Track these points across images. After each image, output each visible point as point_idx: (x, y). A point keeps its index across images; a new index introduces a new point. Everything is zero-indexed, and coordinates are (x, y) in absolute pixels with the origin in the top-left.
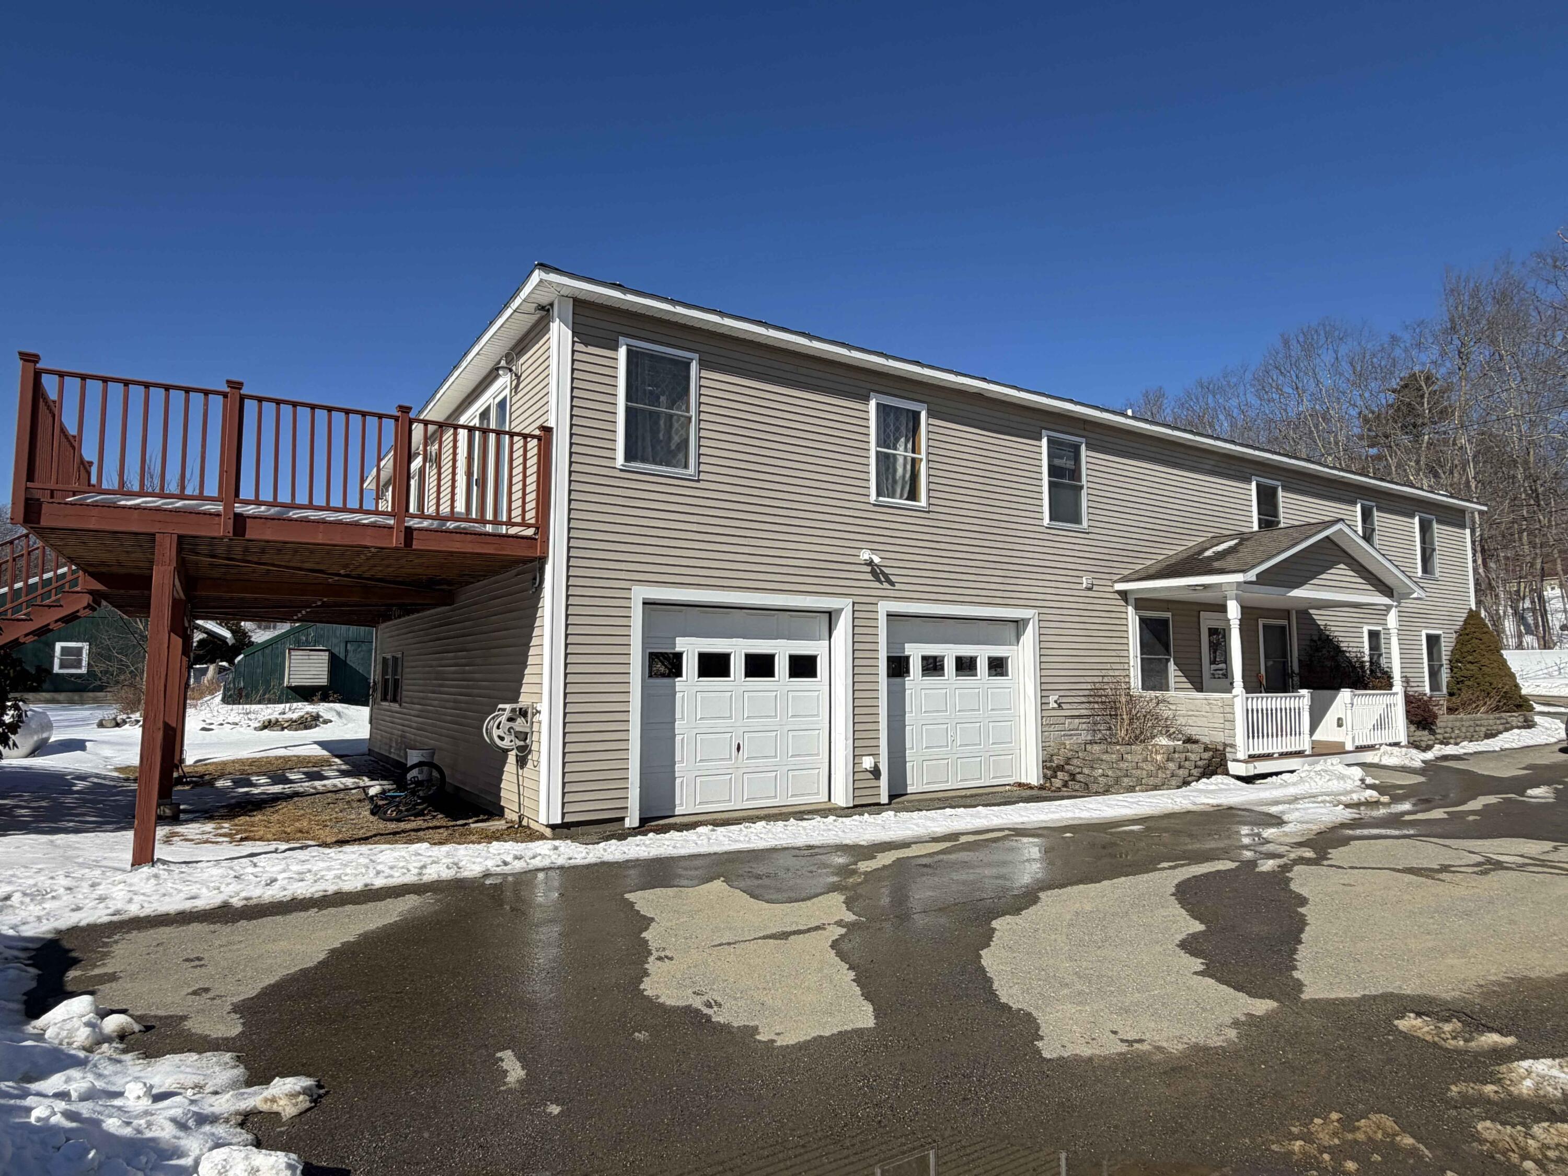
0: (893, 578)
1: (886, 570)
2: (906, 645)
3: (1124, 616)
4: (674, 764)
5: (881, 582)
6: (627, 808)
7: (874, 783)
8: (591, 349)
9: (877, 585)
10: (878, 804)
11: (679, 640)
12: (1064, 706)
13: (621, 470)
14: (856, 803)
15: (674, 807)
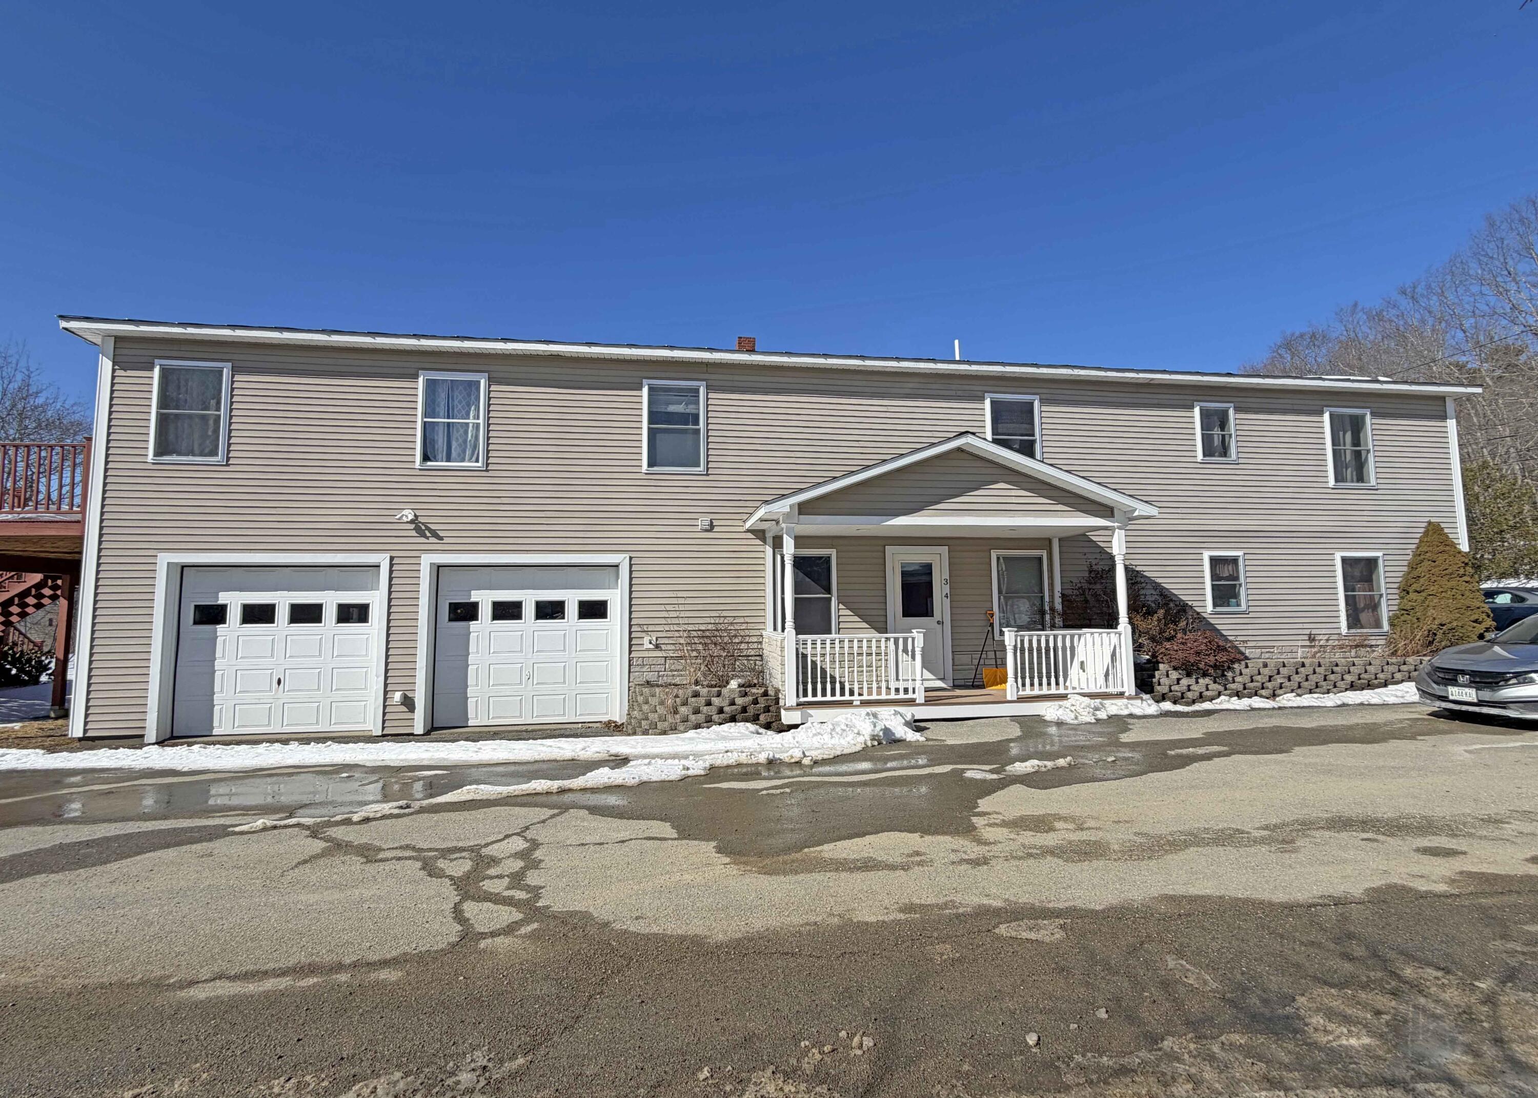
0: (441, 534)
1: (433, 527)
2: (473, 592)
3: (761, 555)
4: (214, 694)
5: (427, 538)
6: (145, 728)
7: (409, 716)
8: (129, 373)
9: (423, 540)
10: (412, 734)
11: (221, 594)
12: (663, 647)
13: (154, 464)
14: (385, 732)
15: (212, 728)
